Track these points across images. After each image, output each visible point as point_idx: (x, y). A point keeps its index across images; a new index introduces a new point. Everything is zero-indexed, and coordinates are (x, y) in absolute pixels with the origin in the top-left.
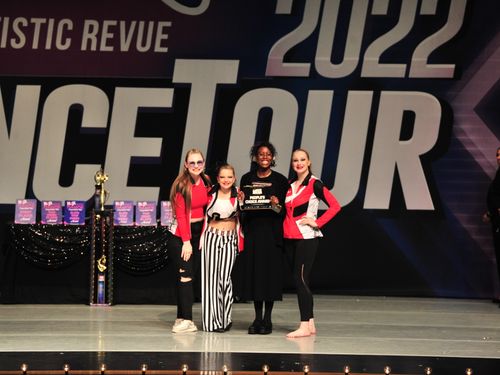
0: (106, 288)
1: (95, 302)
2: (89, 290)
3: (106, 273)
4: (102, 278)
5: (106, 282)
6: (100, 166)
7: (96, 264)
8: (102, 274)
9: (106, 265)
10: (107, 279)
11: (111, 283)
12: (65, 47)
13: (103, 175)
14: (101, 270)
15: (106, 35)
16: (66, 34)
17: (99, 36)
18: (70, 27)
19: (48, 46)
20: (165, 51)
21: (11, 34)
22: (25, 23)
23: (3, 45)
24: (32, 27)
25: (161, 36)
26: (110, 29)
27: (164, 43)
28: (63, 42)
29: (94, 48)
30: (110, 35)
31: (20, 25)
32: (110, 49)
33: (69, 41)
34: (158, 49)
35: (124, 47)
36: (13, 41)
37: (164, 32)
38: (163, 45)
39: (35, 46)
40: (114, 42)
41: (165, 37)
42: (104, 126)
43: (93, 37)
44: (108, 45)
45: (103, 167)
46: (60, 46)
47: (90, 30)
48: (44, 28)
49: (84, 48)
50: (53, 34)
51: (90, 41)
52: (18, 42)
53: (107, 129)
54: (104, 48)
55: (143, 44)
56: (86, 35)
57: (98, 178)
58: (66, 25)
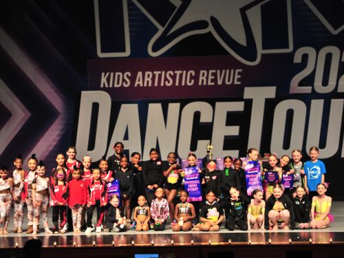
15: (211, 77)
16: (192, 77)
17: (207, 78)
18: (193, 74)
19: (183, 84)
20: (239, 83)
21: (166, 79)
22: (172, 74)
23: (162, 84)
24: (175, 75)
25: (237, 76)
26: (213, 74)
27: (238, 80)
28: (190, 82)
29: (205, 84)
30: (213, 77)
31: (170, 75)
32: (213, 84)
33: (193, 81)
34: (236, 83)
35: (220, 83)
36: (167, 82)
37: (238, 75)
38: (238, 81)
39: (177, 84)
40: (215, 80)
41: (239, 77)
42: (211, 121)
43: (204, 78)
44: (212, 81)
45: (211, 142)
46: (188, 84)
47: (203, 75)
48: (181, 75)
49: (200, 84)
50: (185, 78)
51: (203, 81)
52: (169, 82)
53: (212, 123)
54: (210, 83)
55: (229, 81)
56: (201, 78)
57: (208, 147)
58: (191, 74)
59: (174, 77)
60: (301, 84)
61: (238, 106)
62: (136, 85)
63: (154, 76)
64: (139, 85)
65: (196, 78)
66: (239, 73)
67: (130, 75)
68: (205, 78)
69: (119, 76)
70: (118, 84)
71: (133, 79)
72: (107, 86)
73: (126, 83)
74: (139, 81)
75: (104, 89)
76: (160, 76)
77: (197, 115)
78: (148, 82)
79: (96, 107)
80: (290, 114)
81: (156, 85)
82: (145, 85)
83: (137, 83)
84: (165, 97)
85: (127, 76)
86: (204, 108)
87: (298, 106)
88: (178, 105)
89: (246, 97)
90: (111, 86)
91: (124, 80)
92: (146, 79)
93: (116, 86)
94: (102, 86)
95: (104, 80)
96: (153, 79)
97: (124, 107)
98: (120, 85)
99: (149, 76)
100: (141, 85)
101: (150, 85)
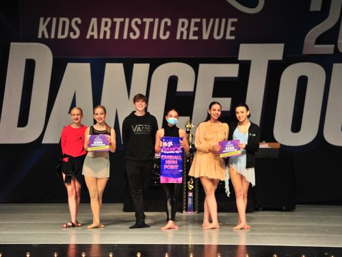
0: (194, 201)
1: (187, 211)
2: (182, 202)
3: (193, 191)
4: (190, 194)
5: (194, 197)
6: (189, 118)
7: (187, 184)
8: (191, 191)
9: (194, 185)
10: (194, 194)
11: (197, 198)
12: (166, 37)
13: (191, 124)
14: (190, 189)
15: (193, 29)
16: (167, 28)
17: (188, 30)
18: (169, 24)
19: (155, 37)
20: (233, 38)
21: (131, 30)
22: (139, 22)
23: (125, 37)
24: (144, 24)
25: (230, 28)
26: (196, 24)
27: (232, 33)
28: (164, 34)
29: (185, 37)
30: (196, 29)
31: (136, 23)
32: (196, 38)
33: (168, 33)
34: (228, 37)
35: (206, 36)
36: (131, 34)
37: (232, 26)
38: (231, 35)
39: (146, 37)
40: (199, 33)
41: (233, 29)
42: (192, 90)
43: (184, 30)
44: (194, 35)
45: (191, 119)
46: (162, 37)
47: (183, 26)
48: (152, 25)
49: (178, 37)
50: (158, 28)
51: (182, 33)
52: (135, 34)
53: (194, 93)
54: (191, 37)
55: (218, 34)
56: (180, 29)
57: (187, 126)
58: (166, 23)
59: (141, 27)
60: (319, 41)
61: (231, 71)
62: (88, 37)
63: (114, 24)
64: (92, 36)
65: (173, 29)
66: (233, 24)
67: (79, 22)
68: (186, 29)
69: (64, 23)
70: (63, 33)
71: (84, 28)
72: (47, 36)
73: (75, 34)
74: (93, 30)
75: (43, 41)
76: (122, 24)
77: (173, 81)
78: (105, 32)
79: (30, 66)
80: (303, 82)
81: (116, 37)
82: (101, 37)
83: (89, 33)
84: (129, 55)
85: (76, 22)
86: (183, 71)
87: (314, 73)
88: (146, 66)
89: (241, 57)
90: (53, 36)
91: (71, 29)
92: (103, 29)
93: (60, 36)
94: (40, 36)
95: (42, 28)
96: (113, 29)
97: (70, 66)
98: (65, 36)
99: (106, 24)
100: (96, 37)
101: (108, 37)
